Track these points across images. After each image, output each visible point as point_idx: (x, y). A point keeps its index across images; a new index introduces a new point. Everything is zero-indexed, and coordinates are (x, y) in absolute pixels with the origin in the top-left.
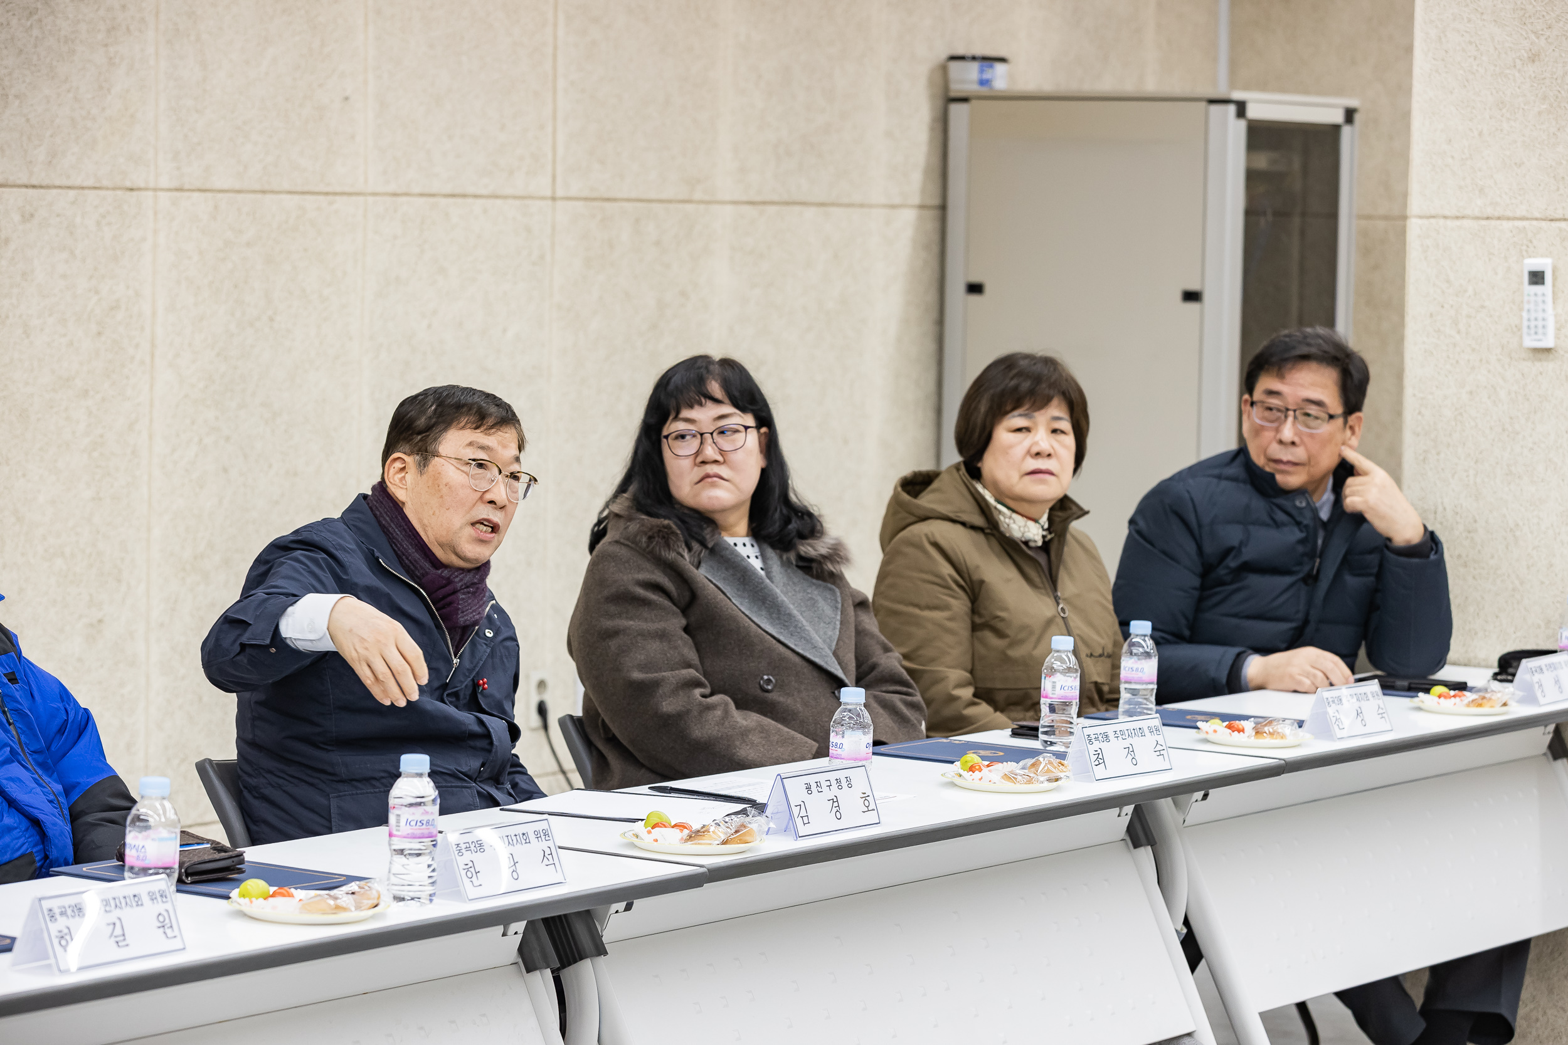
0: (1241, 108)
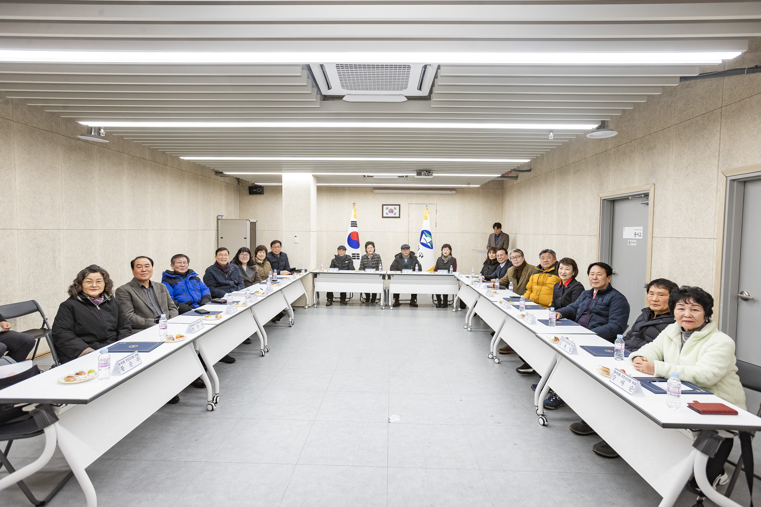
0: (249, 220)
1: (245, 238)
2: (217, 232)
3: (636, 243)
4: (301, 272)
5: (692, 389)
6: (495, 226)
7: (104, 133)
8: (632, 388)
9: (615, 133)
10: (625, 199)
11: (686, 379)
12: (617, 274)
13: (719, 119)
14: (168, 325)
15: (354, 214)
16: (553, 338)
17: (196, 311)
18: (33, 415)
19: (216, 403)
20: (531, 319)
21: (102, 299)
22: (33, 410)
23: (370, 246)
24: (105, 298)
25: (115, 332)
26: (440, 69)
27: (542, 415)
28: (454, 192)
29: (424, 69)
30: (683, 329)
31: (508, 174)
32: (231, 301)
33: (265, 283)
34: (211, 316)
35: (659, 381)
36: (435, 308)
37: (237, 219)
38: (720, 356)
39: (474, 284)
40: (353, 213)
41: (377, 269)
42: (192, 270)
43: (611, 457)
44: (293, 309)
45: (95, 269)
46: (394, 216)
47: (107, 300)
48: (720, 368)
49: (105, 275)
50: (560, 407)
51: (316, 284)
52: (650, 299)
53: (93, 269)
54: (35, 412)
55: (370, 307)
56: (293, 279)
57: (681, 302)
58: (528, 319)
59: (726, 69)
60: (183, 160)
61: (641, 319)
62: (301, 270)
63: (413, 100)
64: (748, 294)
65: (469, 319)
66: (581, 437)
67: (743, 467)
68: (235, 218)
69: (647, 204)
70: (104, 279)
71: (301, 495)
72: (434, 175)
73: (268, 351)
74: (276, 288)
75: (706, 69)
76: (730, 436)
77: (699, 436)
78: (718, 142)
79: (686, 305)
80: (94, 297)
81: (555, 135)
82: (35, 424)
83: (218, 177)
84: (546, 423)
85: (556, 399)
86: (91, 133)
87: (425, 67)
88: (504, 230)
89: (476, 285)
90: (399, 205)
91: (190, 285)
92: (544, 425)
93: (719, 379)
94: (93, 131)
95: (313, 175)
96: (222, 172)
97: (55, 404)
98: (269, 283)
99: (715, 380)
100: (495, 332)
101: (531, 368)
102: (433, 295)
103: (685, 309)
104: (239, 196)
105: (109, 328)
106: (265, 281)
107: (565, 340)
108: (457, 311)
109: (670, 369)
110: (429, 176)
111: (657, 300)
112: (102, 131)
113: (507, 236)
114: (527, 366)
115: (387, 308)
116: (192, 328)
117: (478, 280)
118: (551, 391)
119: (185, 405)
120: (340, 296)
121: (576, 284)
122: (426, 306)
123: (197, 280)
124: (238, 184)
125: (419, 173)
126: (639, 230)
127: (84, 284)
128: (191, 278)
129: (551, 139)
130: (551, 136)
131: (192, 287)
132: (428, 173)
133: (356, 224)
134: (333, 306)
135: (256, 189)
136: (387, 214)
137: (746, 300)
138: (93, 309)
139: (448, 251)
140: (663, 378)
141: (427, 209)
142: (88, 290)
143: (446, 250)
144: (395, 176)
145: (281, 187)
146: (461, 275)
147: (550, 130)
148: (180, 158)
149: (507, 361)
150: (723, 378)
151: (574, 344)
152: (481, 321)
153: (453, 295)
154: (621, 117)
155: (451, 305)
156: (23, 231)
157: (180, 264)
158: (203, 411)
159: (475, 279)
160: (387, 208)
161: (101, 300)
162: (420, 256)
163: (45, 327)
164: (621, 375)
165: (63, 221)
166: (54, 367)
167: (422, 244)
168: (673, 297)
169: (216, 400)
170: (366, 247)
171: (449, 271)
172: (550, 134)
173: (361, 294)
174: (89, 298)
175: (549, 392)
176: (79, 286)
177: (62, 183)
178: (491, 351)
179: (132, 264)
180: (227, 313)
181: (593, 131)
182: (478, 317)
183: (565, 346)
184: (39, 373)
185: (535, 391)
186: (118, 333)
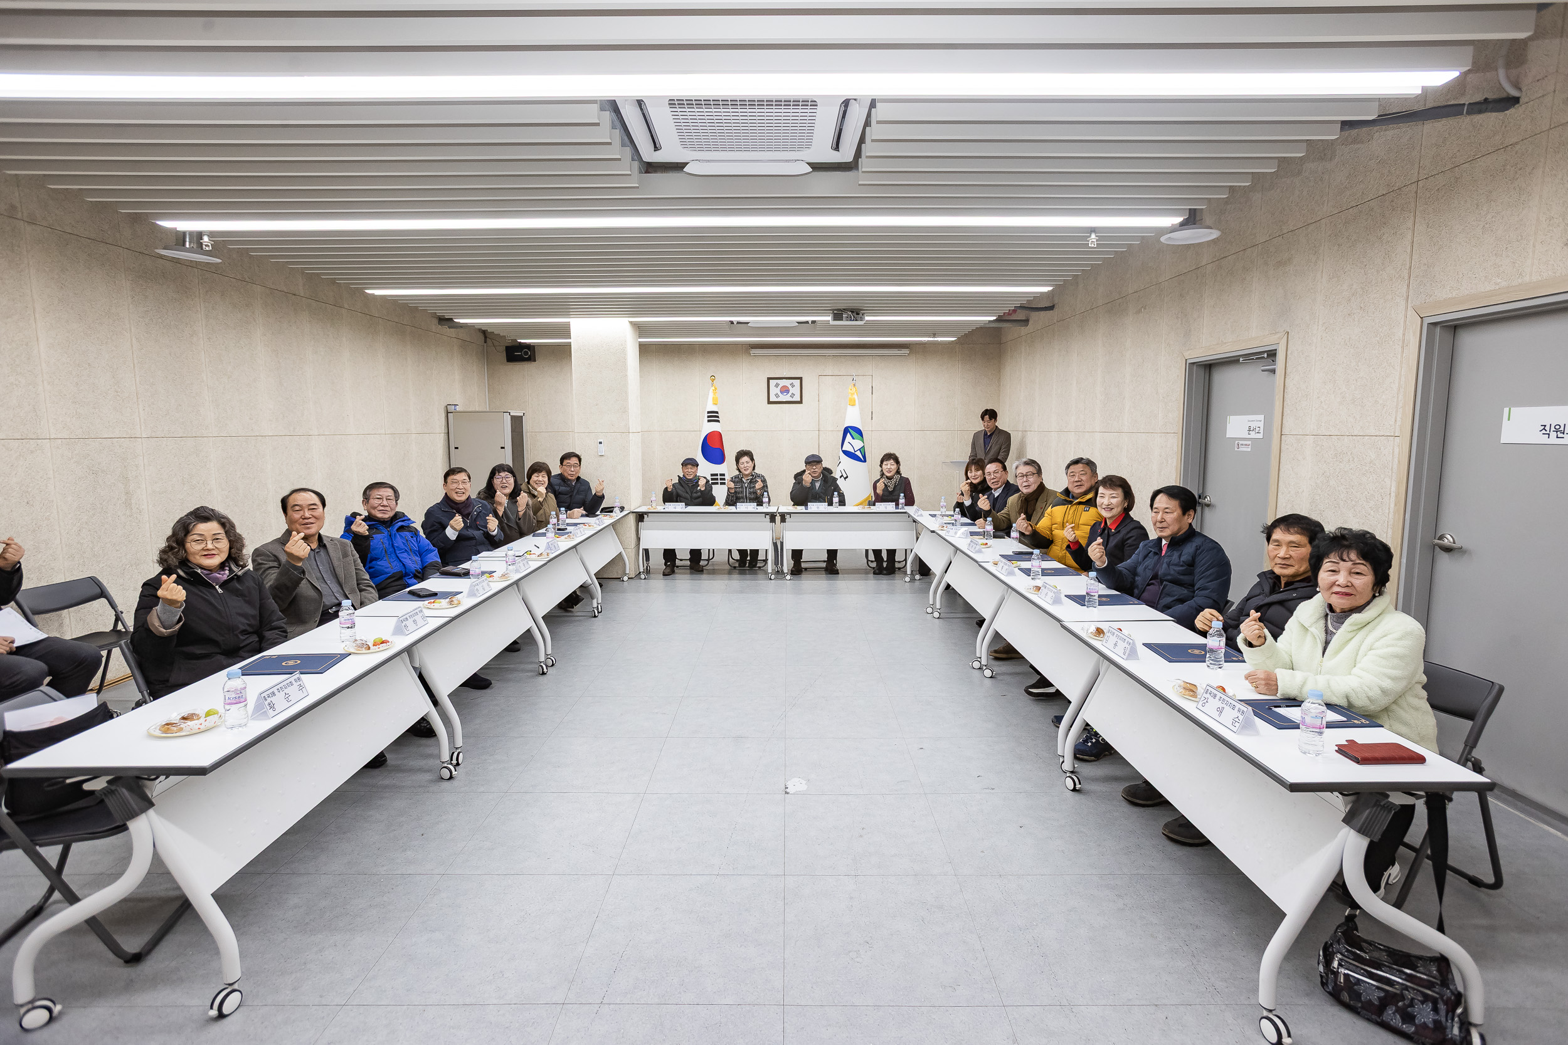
0: (509, 413)
1: (502, 448)
2: (446, 437)
3: (1250, 447)
4: (612, 512)
5: (1345, 719)
6: (986, 415)
7: (210, 244)
8: (1237, 720)
9: (1214, 234)
10: (1232, 361)
11: (1335, 700)
12: (1213, 506)
13: (1413, 205)
14: (357, 620)
15: (713, 398)
16: (1093, 629)
17: (411, 593)
18: (103, 797)
19: (458, 764)
20: (1052, 594)
21: (225, 574)
22: (103, 788)
23: (745, 459)
24: (231, 570)
25: (256, 636)
26: (875, 107)
27: (1072, 772)
28: (906, 351)
29: (843, 108)
30: (1331, 608)
31: (1009, 314)
32: (478, 571)
33: (544, 535)
34: (441, 600)
35: (1287, 706)
36: (872, 575)
37: (485, 410)
38: (1397, 656)
39: (945, 528)
40: (711, 395)
41: (760, 504)
42: (403, 513)
43: (1195, 844)
44: (599, 583)
45: (206, 514)
46: (791, 399)
47: (235, 575)
48: (1394, 679)
49: (228, 525)
50: (1105, 755)
51: (644, 534)
52: (1272, 554)
53: (202, 515)
54: (106, 792)
55: (748, 576)
56: (598, 526)
57: (1333, 557)
58: (1046, 594)
59: (1429, 105)
60: (373, 295)
61: (1258, 591)
62: (613, 507)
63: (825, 171)
64: (1451, 540)
65: (935, 596)
66: (1142, 809)
67: (1429, 852)
68: (480, 410)
69: (1273, 371)
70: (226, 532)
71: (624, 931)
72: (867, 318)
73: (553, 665)
74: (564, 544)
75: (1391, 105)
76: (1408, 800)
77: (1354, 802)
78: (1409, 250)
79: (1342, 563)
80: (210, 570)
81: (1100, 238)
82: (109, 814)
83: (445, 329)
84: (1078, 786)
85: (1097, 741)
86: (184, 245)
87: (846, 103)
88: (1002, 423)
89: (948, 532)
90: (801, 379)
91: (399, 542)
92: (1074, 790)
93: (1391, 699)
94: (188, 240)
95: (631, 323)
96: (451, 320)
97: (146, 777)
98: (551, 534)
99: (1384, 702)
100: (985, 620)
101: (1051, 685)
102: (867, 551)
103: (1339, 572)
104: (487, 365)
105: (242, 627)
106: (543, 531)
107: (1116, 633)
108: (913, 580)
109: (1304, 683)
110: (856, 320)
111: (1287, 556)
112: (206, 239)
113: (1007, 436)
114: (1044, 682)
115: (780, 576)
116: (403, 624)
117: (953, 522)
118: (1089, 728)
119: (398, 769)
120: (688, 557)
121: (1131, 526)
122: (855, 572)
123: (412, 532)
124: (485, 342)
125: (838, 316)
126: (1257, 421)
127: (188, 545)
128: (401, 528)
129: (1093, 246)
130: (1093, 240)
131: (402, 546)
132: (855, 314)
133: (718, 417)
134: (677, 576)
135: (521, 352)
136: (777, 395)
137: (1448, 550)
138: (209, 592)
139: (893, 467)
140: (1295, 699)
141: (854, 385)
142: (198, 557)
143: (890, 465)
144: (792, 322)
145: (569, 345)
146: (921, 512)
147: (1091, 228)
148: (366, 291)
149: (1007, 674)
150: (1400, 697)
151: (1131, 641)
152: (959, 598)
153: (906, 550)
154: (1226, 202)
155: (902, 570)
156: (62, 442)
157: (380, 502)
158: (432, 781)
159: (947, 520)
160: (777, 385)
161: (223, 575)
162: (842, 476)
163: (120, 627)
164: (1218, 697)
165: (140, 420)
166: (141, 705)
167: (846, 453)
168: (1319, 547)
169: (457, 759)
170: (737, 460)
171: (897, 505)
172: (1090, 236)
173: (730, 551)
174: (199, 571)
175: (1085, 729)
176: (179, 551)
177: (132, 346)
178: (978, 655)
179: (284, 503)
180: (472, 594)
181: (1173, 229)
182: (952, 591)
183: (1116, 645)
184: (112, 717)
185: (1059, 727)
186: (262, 639)
